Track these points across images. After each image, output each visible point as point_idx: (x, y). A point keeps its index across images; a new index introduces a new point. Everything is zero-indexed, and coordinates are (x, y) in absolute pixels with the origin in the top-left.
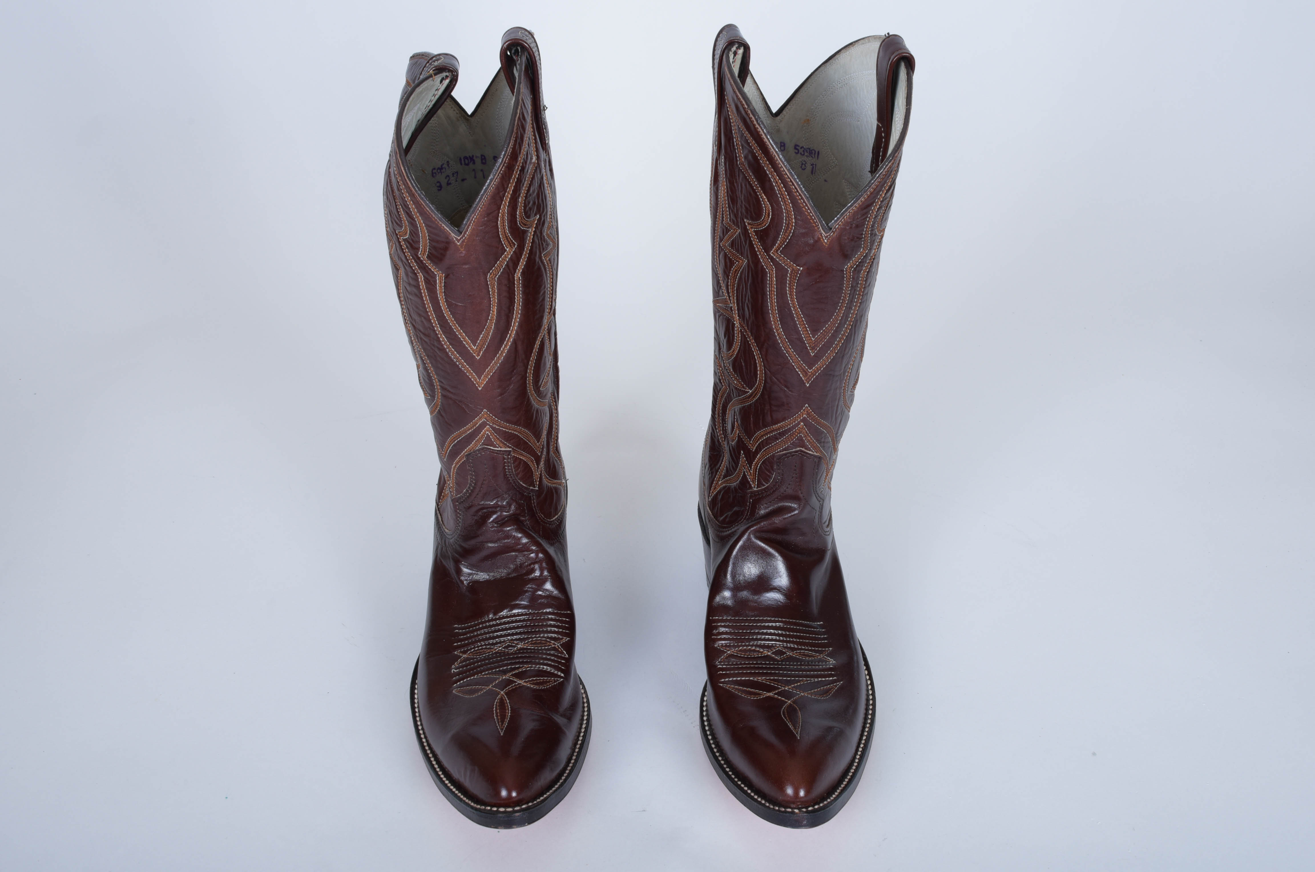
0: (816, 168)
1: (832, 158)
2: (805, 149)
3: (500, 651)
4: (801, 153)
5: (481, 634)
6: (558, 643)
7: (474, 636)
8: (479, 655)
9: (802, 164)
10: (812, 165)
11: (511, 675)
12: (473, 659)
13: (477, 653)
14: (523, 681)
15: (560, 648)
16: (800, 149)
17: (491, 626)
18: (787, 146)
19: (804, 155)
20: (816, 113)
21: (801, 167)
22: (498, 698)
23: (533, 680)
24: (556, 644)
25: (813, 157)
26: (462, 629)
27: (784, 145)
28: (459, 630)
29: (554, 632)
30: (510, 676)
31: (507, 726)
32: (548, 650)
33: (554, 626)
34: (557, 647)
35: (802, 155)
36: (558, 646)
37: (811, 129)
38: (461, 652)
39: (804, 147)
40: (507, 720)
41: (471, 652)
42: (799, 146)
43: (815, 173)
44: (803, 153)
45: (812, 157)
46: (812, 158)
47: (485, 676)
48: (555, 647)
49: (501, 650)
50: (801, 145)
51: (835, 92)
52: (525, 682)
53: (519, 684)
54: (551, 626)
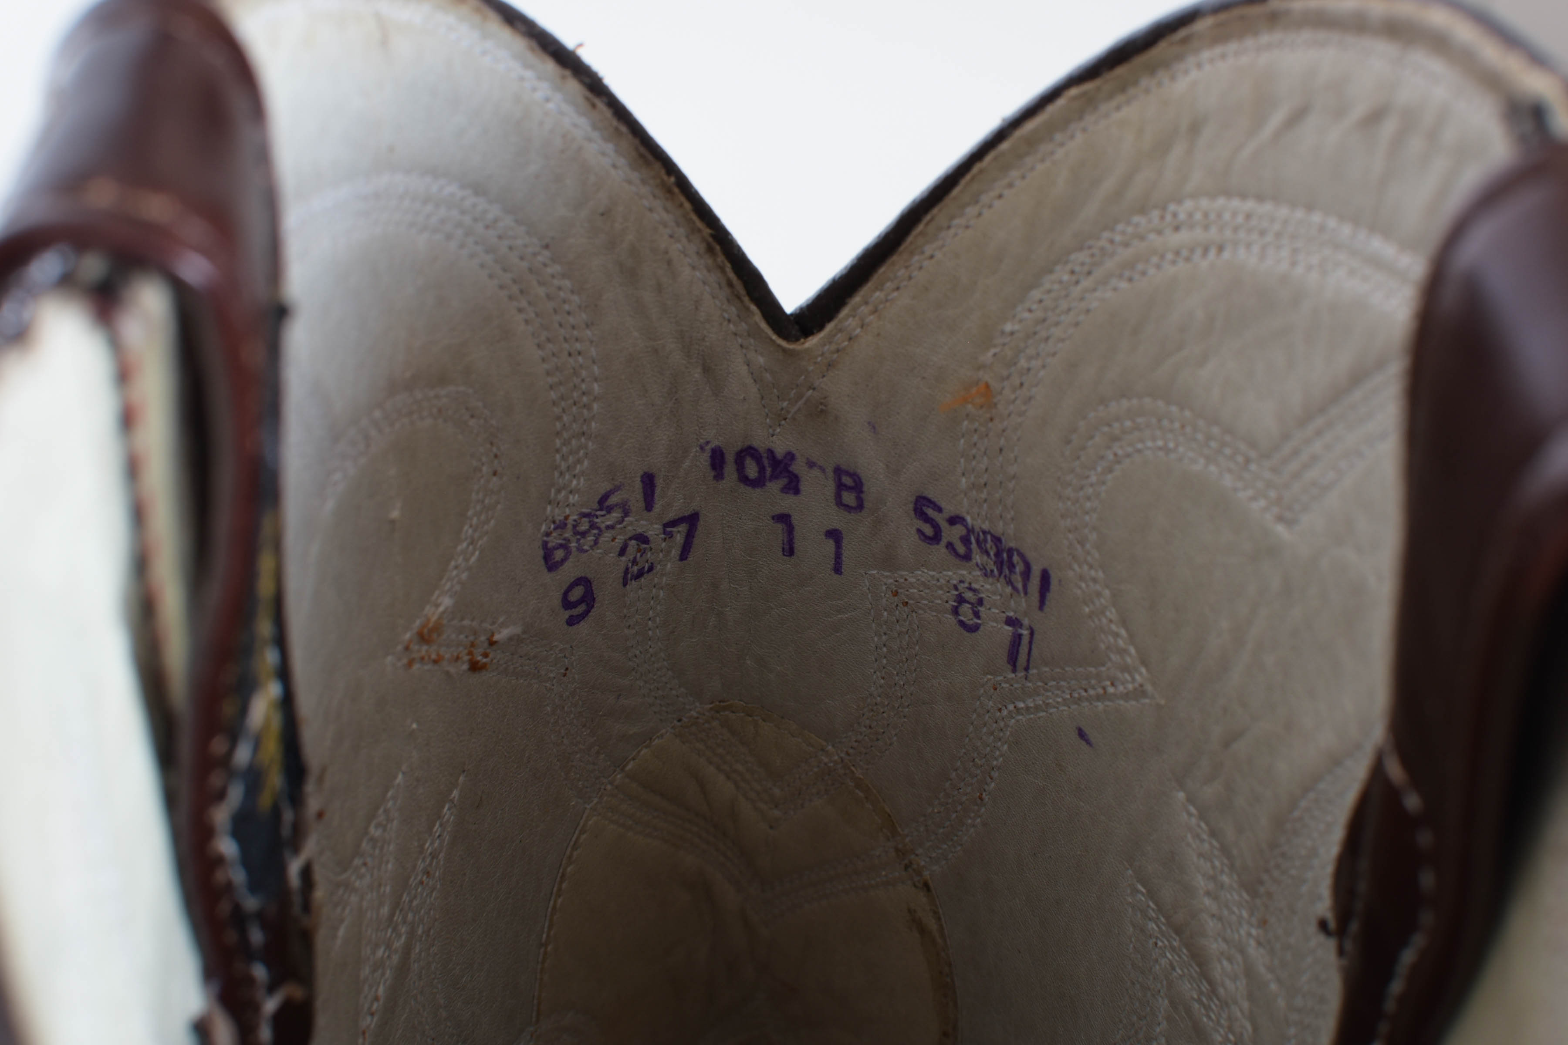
0: (1035, 652)
1: (1121, 643)
2: (970, 531)
4: (950, 546)
9: (961, 600)
10: (1010, 622)
16: (944, 525)
18: (871, 489)
19: (967, 557)
20: (1034, 363)
21: (956, 611)
25: (1015, 588)
27: (858, 487)
35: (957, 554)
37: (1002, 441)
39: (969, 519)
42: (940, 510)
43: (1027, 669)
44: (961, 550)
45: (1010, 582)
46: (1009, 590)
50: (950, 509)
51: (1144, 273)
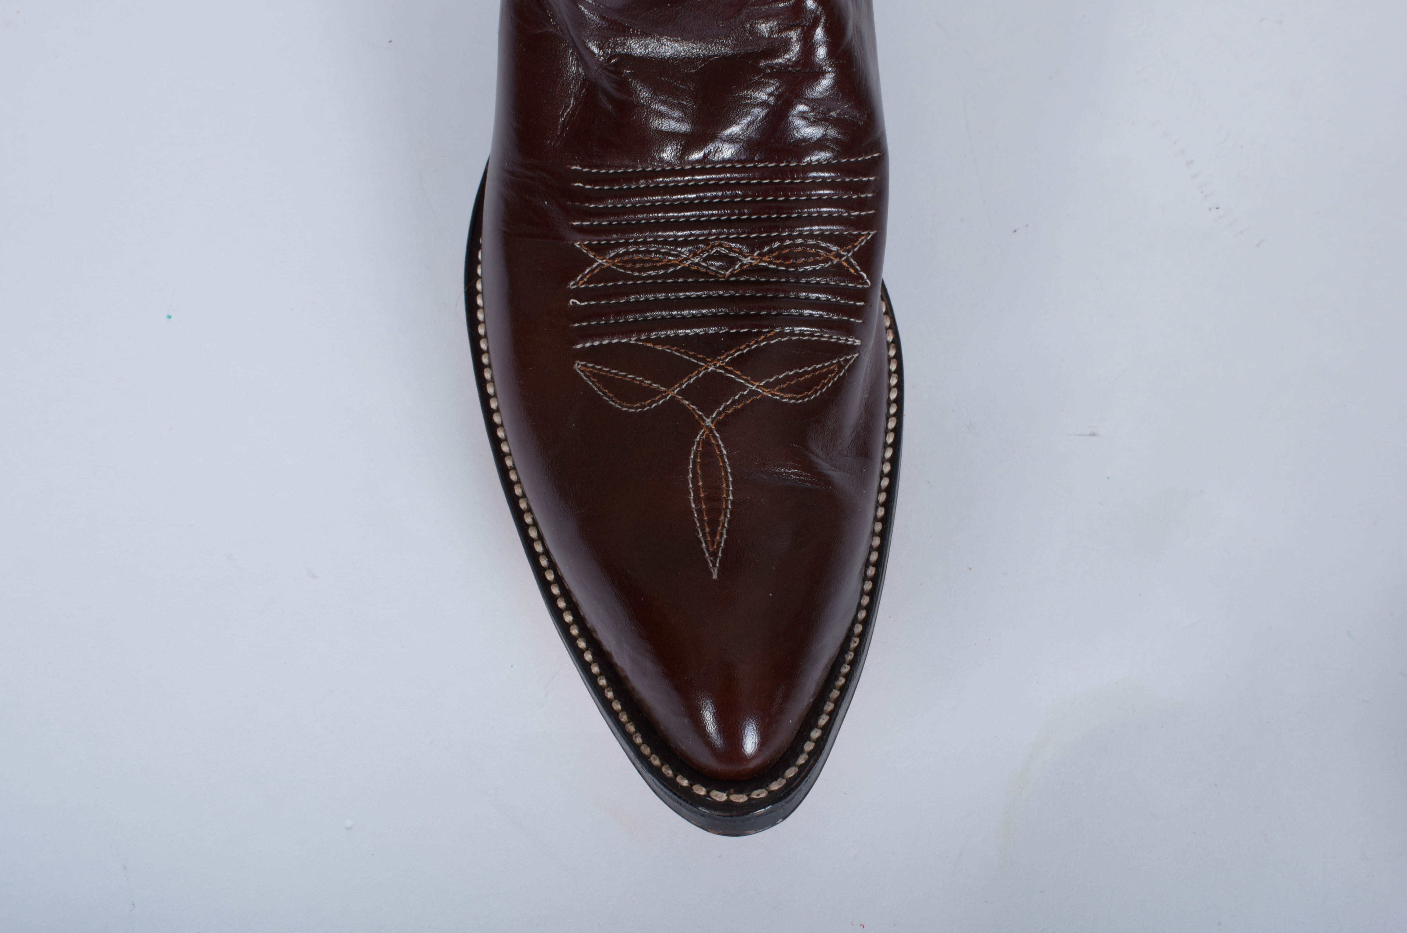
3: (695, 268)
5: (644, 209)
6: (849, 251)
7: (624, 211)
8: (639, 270)
11: (731, 363)
12: (626, 277)
13: (634, 262)
14: (762, 384)
15: (852, 266)
17: (667, 190)
22: (698, 439)
23: (787, 378)
24: (843, 256)
26: (592, 180)
28: (585, 184)
29: (830, 220)
30: (727, 364)
31: (726, 540)
32: (822, 273)
33: (829, 202)
34: (845, 264)
36: (847, 261)
38: (590, 247)
40: (725, 520)
41: (618, 255)
47: (659, 348)
48: (839, 265)
49: (698, 264)
52: (767, 386)
53: (752, 393)
54: (821, 202)
